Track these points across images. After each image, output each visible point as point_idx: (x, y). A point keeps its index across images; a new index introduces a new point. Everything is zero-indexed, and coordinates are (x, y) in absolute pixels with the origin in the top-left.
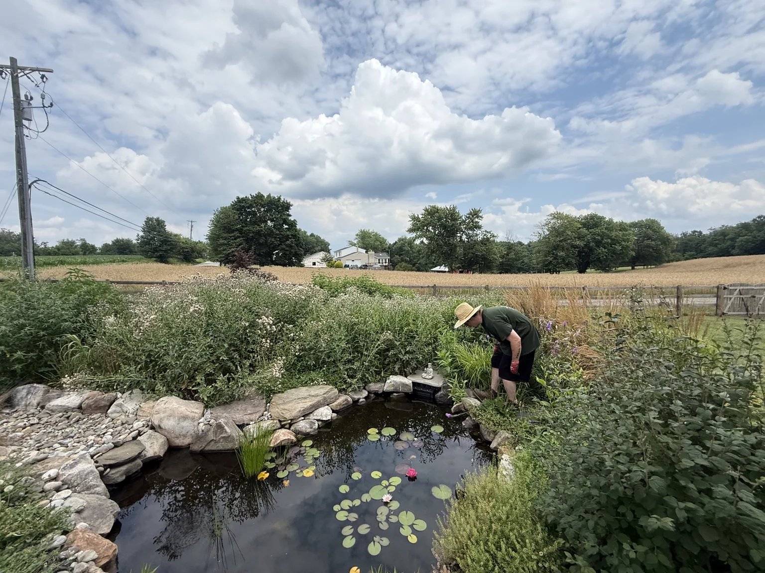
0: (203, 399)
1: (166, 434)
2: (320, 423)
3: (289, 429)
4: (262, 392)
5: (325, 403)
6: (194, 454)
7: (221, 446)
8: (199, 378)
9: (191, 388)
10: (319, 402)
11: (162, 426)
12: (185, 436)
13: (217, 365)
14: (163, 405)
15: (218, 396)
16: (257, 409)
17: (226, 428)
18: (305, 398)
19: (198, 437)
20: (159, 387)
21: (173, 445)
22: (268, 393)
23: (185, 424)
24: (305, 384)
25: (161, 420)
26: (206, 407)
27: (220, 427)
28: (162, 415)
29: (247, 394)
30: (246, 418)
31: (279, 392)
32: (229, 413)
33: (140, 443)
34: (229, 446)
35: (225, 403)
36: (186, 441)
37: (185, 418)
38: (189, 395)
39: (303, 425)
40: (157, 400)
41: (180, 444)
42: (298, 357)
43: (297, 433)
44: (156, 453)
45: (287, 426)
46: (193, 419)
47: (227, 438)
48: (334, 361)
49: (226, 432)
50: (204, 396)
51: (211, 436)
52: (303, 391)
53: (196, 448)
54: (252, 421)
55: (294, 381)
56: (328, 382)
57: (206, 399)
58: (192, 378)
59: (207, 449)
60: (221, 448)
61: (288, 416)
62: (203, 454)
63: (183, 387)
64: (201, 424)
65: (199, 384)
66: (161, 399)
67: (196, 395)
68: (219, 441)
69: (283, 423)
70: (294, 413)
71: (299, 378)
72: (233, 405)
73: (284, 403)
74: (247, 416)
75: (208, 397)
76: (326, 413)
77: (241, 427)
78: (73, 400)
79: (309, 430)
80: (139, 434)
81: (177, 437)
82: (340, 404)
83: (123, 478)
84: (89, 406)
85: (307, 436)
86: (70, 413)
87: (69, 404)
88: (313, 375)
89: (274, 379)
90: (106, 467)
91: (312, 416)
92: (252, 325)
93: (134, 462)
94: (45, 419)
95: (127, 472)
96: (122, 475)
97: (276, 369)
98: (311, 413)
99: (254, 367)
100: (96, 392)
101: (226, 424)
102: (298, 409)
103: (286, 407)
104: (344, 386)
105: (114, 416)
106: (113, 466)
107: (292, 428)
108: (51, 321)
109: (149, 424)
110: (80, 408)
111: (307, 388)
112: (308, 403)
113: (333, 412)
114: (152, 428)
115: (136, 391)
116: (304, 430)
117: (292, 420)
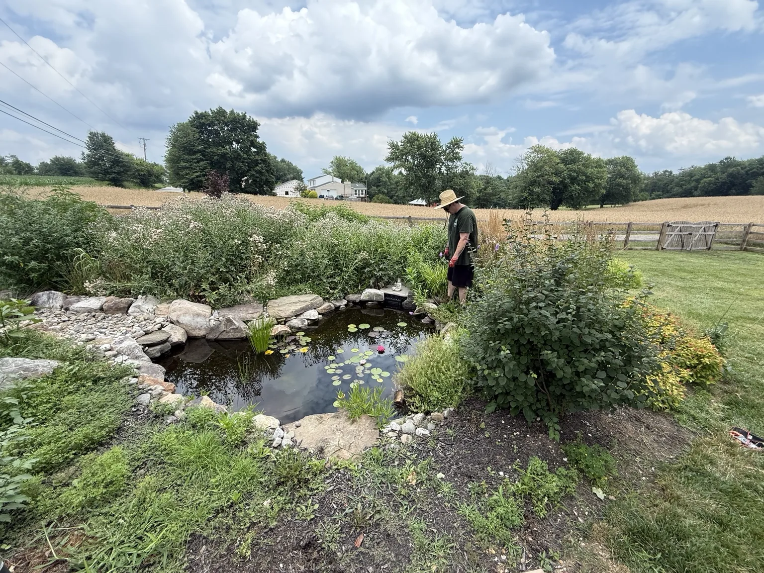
0: (210, 302)
1: (184, 327)
2: (309, 321)
3: (285, 324)
4: (259, 299)
5: (313, 307)
6: (209, 341)
7: (231, 335)
8: (204, 286)
9: (197, 294)
10: (307, 306)
11: (180, 321)
12: (200, 329)
13: (217, 276)
14: (177, 305)
15: (222, 300)
16: (257, 310)
17: (234, 321)
18: (296, 303)
19: (212, 330)
20: (169, 292)
21: (191, 335)
22: (264, 299)
23: (199, 320)
24: (295, 293)
25: (178, 316)
26: (213, 308)
27: (229, 320)
28: (179, 313)
29: (246, 299)
30: (249, 317)
31: (273, 299)
32: (234, 313)
33: (165, 332)
34: (239, 335)
35: (229, 306)
36: (202, 333)
37: (198, 315)
38: (197, 299)
39: (295, 322)
40: (171, 303)
41: (197, 335)
42: (288, 272)
43: (291, 327)
44: (179, 339)
45: (283, 323)
46: (205, 316)
47: (237, 329)
48: (318, 276)
49: (235, 324)
50: (211, 300)
51: (223, 328)
52: (293, 298)
53: (211, 337)
54: (254, 318)
55: (285, 291)
56: (314, 292)
57: (213, 302)
58: (198, 286)
59: (220, 337)
60: (232, 337)
61: (283, 315)
62: (217, 341)
63: (191, 293)
64: (212, 321)
65: (204, 290)
66: (175, 301)
67: (204, 299)
68: (230, 332)
69: (279, 320)
70: (288, 313)
71: (289, 288)
72: (236, 307)
73: (279, 306)
74: (250, 315)
75: (214, 301)
76: (313, 314)
77: (246, 322)
78: (93, 303)
79: (300, 326)
80: (162, 326)
81: (194, 330)
82: (325, 309)
83: (159, 354)
84: (110, 308)
85: (299, 329)
86: (93, 314)
87: (91, 307)
88: (301, 286)
89: (269, 287)
90: (145, 346)
91: (302, 317)
92: (245, 243)
93: (165, 344)
94: (74, 318)
95: (161, 351)
96: (157, 352)
97: (271, 278)
98: (301, 314)
99: (249, 280)
100: (112, 297)
101: (234, 319)
102: (291, 311)
103: (281, 309)
104: (327, 296)
105: (135, 314)
106: (150, 346)
107: (287, 324)
108: (55, 235)
109: (169, 319)
110: (101, 309)
111: (296, 296)
112: (299, 307)
113: (319, 314)
114: (172, 322)
115: (150, 296)
116: (296, 325)
117: (286, 318)
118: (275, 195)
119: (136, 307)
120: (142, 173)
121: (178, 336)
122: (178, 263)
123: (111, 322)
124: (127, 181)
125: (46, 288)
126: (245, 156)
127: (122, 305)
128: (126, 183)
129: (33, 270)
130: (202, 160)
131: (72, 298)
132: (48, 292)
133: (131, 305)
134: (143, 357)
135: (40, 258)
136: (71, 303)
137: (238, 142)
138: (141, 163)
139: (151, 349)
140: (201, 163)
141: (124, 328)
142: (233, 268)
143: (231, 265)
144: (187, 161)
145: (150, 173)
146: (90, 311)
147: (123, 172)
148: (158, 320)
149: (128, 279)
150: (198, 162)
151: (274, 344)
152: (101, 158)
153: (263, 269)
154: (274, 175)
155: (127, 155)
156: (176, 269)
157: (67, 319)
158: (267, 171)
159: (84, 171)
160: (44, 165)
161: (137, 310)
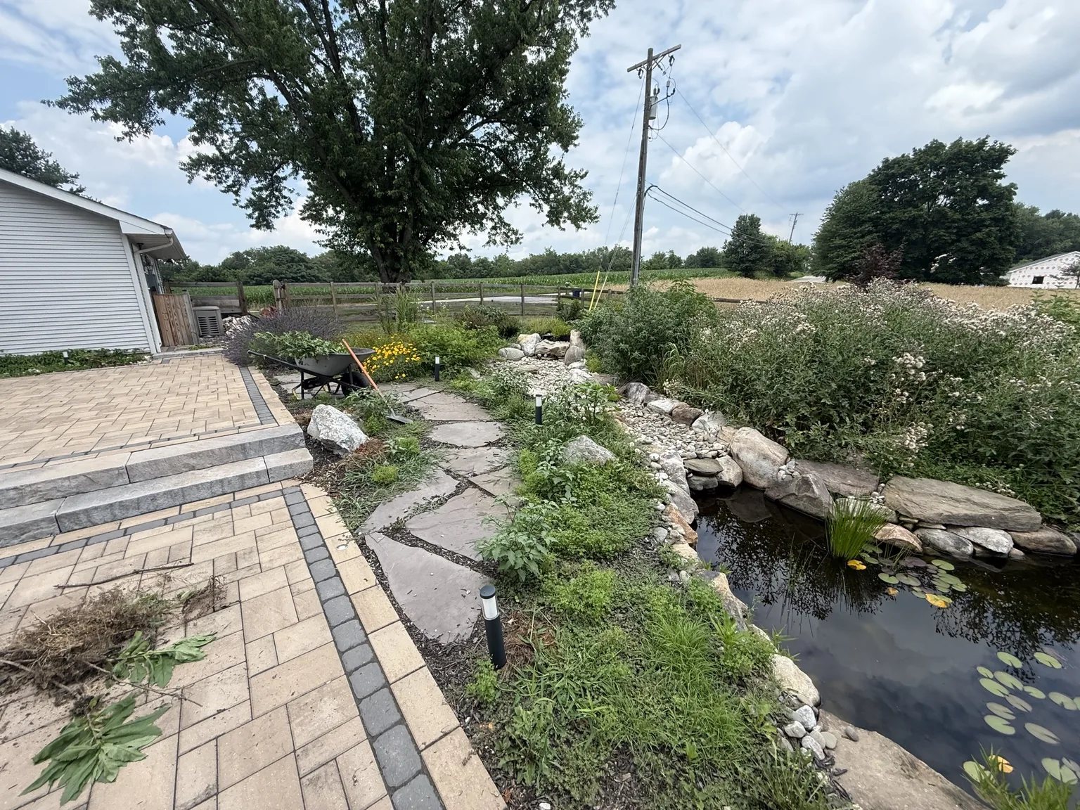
0: (790, 444)
1: (743, 466)
2: (978, 550)
3: (913, 531)
4: (875, 466)
5: (1001, 523)
6: (767, 499)
7: (802, 505)
8: (790, 418)
9: (776, 427)
10: (986, 516)
11: (740, 456)
12: (761, 477)
13: (815, 409)
14: (744, 435)
15: (808, 447)
16: (863, 484)
17: (814, 486)
18: (957, 501)
19: (777, 484)
20: (742, 414)
21: (747, 480)
22: (886, 469)
23: (764, 463)
24: (964, 481)
25: (740, 449)
26: (791, 455)
27: (806, 482)
28: (742, 445)
29: (851, 459)
30: (843, 488)
31: (906, 475)
32: (820, 473)
33: (718, 463)
34: (814, 510)
35: (816, 460)
36: (762, 483)
37: (766, 457)
38: (773, 434)
39: (940, 536)
40: (738, 428)
41: (754, 483)
42: (961, 434)
43: (925, 542)
44: (730, 479)
45: (910, 526)
46: (774, 462)
47: (813, 500)
48: (1050, 464)
49: (813, 492)
50: (791, 441)
51: (793, 488)
52: (956, 490)
53: (772, 494)
54: (851, 494)
55: (940, 468)
56: (1020, 494)
57: (793, 445)
58: (780, 416)
59: (785, 501)
60: (802, 508)
61: (915, 511)
62: (778, 504)
63: (768, 423)
64: (782, 472)
65: (787, 425)
66: (743, 428)
67: (782, 438)
68: (801, 499)
69: (902, 519)
70: (929, 513)
71: (953, 467)
72: (826, 466)
73: (912, 492)
74: (846, 487)
75: (796, 444)
76: (999, 541)
77: (835, 496)
78: (666, 404)
79: (951, 549)
80: (718, 455)
81: (753, 475)
82: (1039, 542)
83: (702, 488)
84: (678, 415)
85: (944, 555)
86: (663, 416)
87: (663, 408)
88: (984, 471)
89: (905, 451)
90: (691, 471)
91: (962, 533)
92: (883, 365)
93: (712, 479)
94: (647, 415)
95: (705, 485)
96: (700, 485)
97: (913, 438)
98: (964, 527)
99: (867, 427)
100: (684, 403)
101: (815, 482)
102: (936, 511)
103: (914, 499)
104: (1063, 517)
105: (697, 430)
106: (696, 473)
107: (918, 532)
108: (660, 327)
109: (728, 449)
110: (671, 414)
111: (964, 487)
112: (962, 510)
113: (1016, 546)
114: (730, 454)
115: (719, 413)
116: (941, 544)
117: (920, 521)
118: (1004, 284)
119: (701, 421)
120: (780, 259)
121: (730, 474)
122: (763, 378)
123: (673, 431)
124: (759, 270)
125: (638, 379)
126: (958, 216)
127: (689, 415)
128: (758, 273)
129: (635, 360)
130: (870, 232)
131: (653, 395)
132: (638, 384)
133: (698, 417)
134: (683, 483)
135: (643, 350)
136: (650, 400)
137: (948, 193)
138: (785, 245)
139: (695, 478)
140: (868, 237)
141: (680, 442)
142: (845, 403)
143: (844, 397)
144: (845, 237)
145: (789, 259)
146: (661, 412)
147: (758, 259)
148: (716, 446)
149: (704, 385)
150: (863, 237)
151: (873, 555)
152: (741, 246)
153: (904, 416)
154: (1016, 246)
155: (770, 238)
156: (759, 387)
157: (641, 414)
158: (1001, 240)
159: (720, 260)
160: (691, 257)
161: (701, 425)
